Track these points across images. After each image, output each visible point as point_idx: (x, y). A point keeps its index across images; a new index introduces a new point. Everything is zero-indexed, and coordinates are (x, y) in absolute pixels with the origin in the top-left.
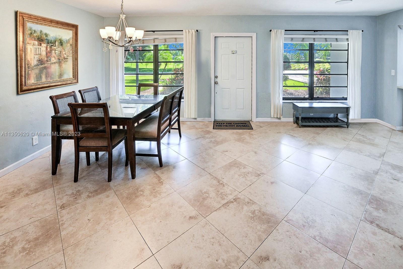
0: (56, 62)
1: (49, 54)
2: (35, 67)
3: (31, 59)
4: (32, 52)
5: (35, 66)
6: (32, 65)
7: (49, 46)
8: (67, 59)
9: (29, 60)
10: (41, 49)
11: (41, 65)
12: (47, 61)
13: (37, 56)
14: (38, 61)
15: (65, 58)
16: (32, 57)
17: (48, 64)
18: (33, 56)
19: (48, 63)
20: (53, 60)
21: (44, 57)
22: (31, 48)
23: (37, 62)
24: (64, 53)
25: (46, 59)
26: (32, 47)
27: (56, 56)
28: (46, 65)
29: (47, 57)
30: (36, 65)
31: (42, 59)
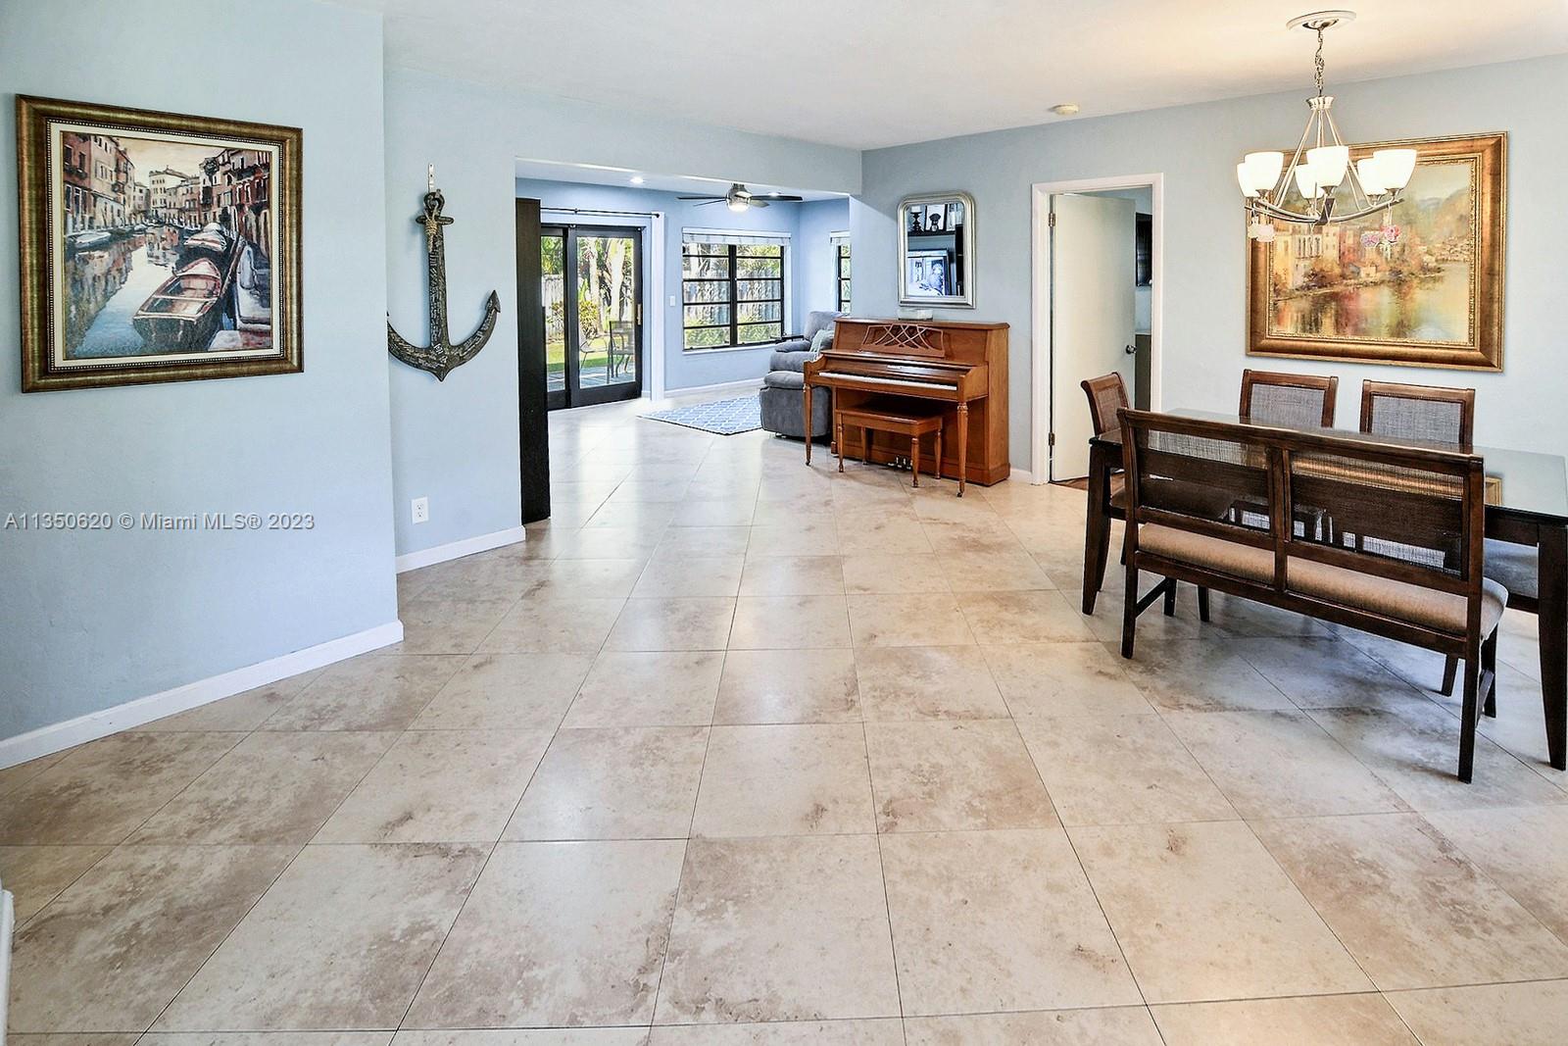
0: (1383, 282)
1: (1351, 255)
2: (1297, 293)
3: (1286, 270)
4: (1290, 251)
5: (1297, 289)
6: (1290, 286)
7: (1350, 230)
8: (1439, 270)
9: (1281, 273)
10: (1320, 242)
11: (1320, 287)
12: (1343, 276)
13: (1307, 262)
14: (1307, 275)
15: (1425, 269)
16: (1291, 269)
17: (1347, 285)
18: (1291, 261)
19: (1345, 281)
20: (1368, 275)
21: (1329, 265)
22: (1286, 242)
23: (1306, 279)
24: (1422, 249)
25: (1337, 270)
26: (1289, 239)
27: (1384, 260)
28: (1337, 289)
29: (1343, 265)
30: (1302, 288)
31: (1322, 270)
